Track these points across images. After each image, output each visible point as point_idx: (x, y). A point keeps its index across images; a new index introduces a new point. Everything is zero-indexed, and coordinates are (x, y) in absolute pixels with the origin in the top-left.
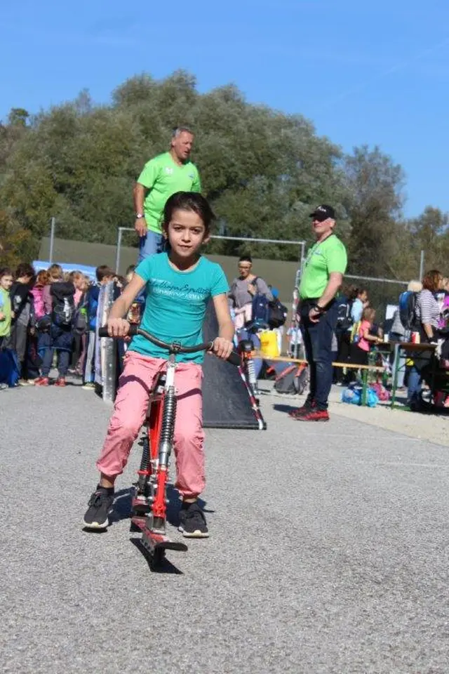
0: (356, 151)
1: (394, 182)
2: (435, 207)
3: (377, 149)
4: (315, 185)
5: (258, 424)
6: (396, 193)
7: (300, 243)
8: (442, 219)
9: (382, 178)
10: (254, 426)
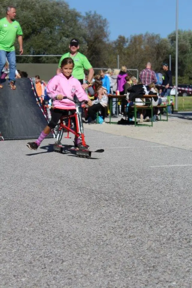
0: (87, 14)
1: (104, 26)
2: (122, 36)
3: (95, 13)
4: (70, 30)
5: (53, 136)
6: (105, 31)
8: (126, 40)
9: (99, 24)
10: (51, 137)
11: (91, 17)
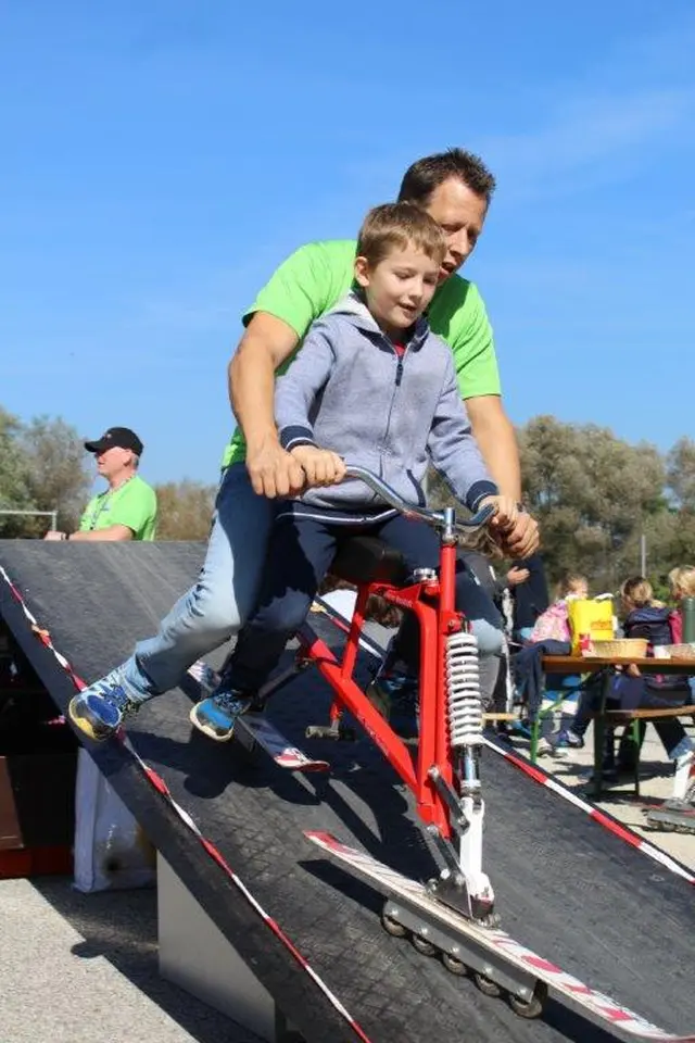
0: (36, 422)
3: (59, 419)
7: (49, 513)
11: (48, 429)
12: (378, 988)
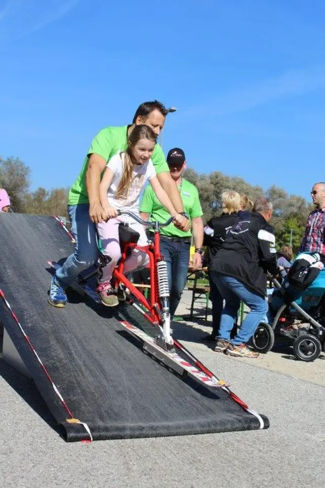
9: (20, 172)
11: (13, 162)
12: (55, 358)
